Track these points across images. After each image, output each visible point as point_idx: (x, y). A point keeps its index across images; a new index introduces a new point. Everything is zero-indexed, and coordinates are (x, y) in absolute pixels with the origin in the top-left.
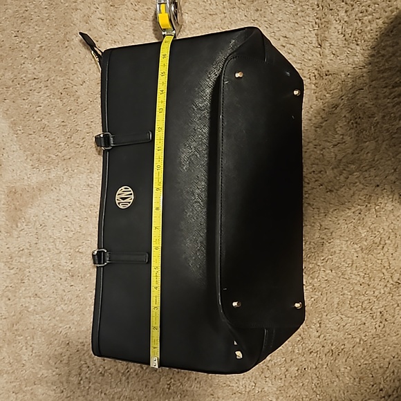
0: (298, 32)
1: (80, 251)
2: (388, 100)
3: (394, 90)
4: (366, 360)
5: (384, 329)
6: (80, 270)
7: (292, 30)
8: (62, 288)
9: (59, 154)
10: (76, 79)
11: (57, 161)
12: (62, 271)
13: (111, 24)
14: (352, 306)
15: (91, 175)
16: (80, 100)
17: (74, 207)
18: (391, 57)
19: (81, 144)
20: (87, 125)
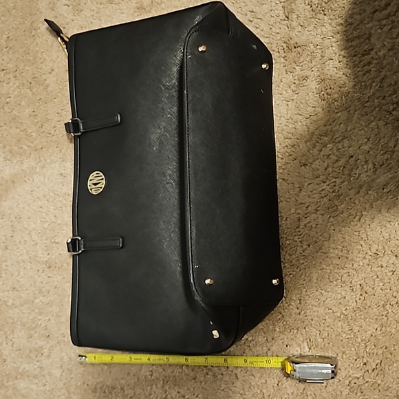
0: (265, 6)
1: (56, 241)
2: (358, 69)
3: (363, 58)
4: (347, 334)
5: (365, 302)
6: (57, 261)
7: (258, 4)
8: (39, 279)
9: (31, 144)
10: (44, 67)
11: (29, 152)
12: (38, 262)
13: (78, 10)
14: (332, 280)
15: (64, 163)
16: (50, 89)
17: (48, 197)
18: (359, 24)
19: (52, 133)
20: (58, 113)
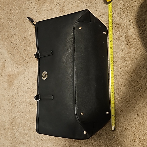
0: (106, 10)
2: (140, 33)
3: (142, 29)
4: (136, 132)
5: (143, 120)
6: (33, 102)
7: (103, 9)
8: (27, 109)
9: (24, 61)
10: (28, 34)
11: (23, 64)
12: (27, 103)
13: (40, 13)
14: (130, 112)
15: (35, 68)
16: (30, 41)
17: (30, 80)
18: (140, 16)
19: (31, 57)
20: (33, 50)
